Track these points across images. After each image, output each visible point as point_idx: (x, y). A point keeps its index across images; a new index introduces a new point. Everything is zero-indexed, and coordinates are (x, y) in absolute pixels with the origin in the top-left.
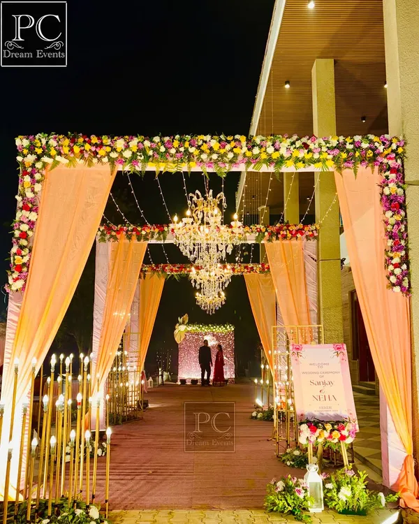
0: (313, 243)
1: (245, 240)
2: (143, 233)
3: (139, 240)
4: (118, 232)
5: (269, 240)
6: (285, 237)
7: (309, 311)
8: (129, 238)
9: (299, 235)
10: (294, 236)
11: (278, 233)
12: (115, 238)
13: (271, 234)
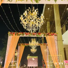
0: (56, 37)
1: (41, 36)
2: (19, 34)
3: (18, 35)
4: (13, 34)
5: (47, 36)
6: (50, 35)
7: (56, 52)
8: (16, 35)
9: (53, 35)
10: (52, 35)
11: (48, 34)
12: (13, 35)
13: (47, 35)
